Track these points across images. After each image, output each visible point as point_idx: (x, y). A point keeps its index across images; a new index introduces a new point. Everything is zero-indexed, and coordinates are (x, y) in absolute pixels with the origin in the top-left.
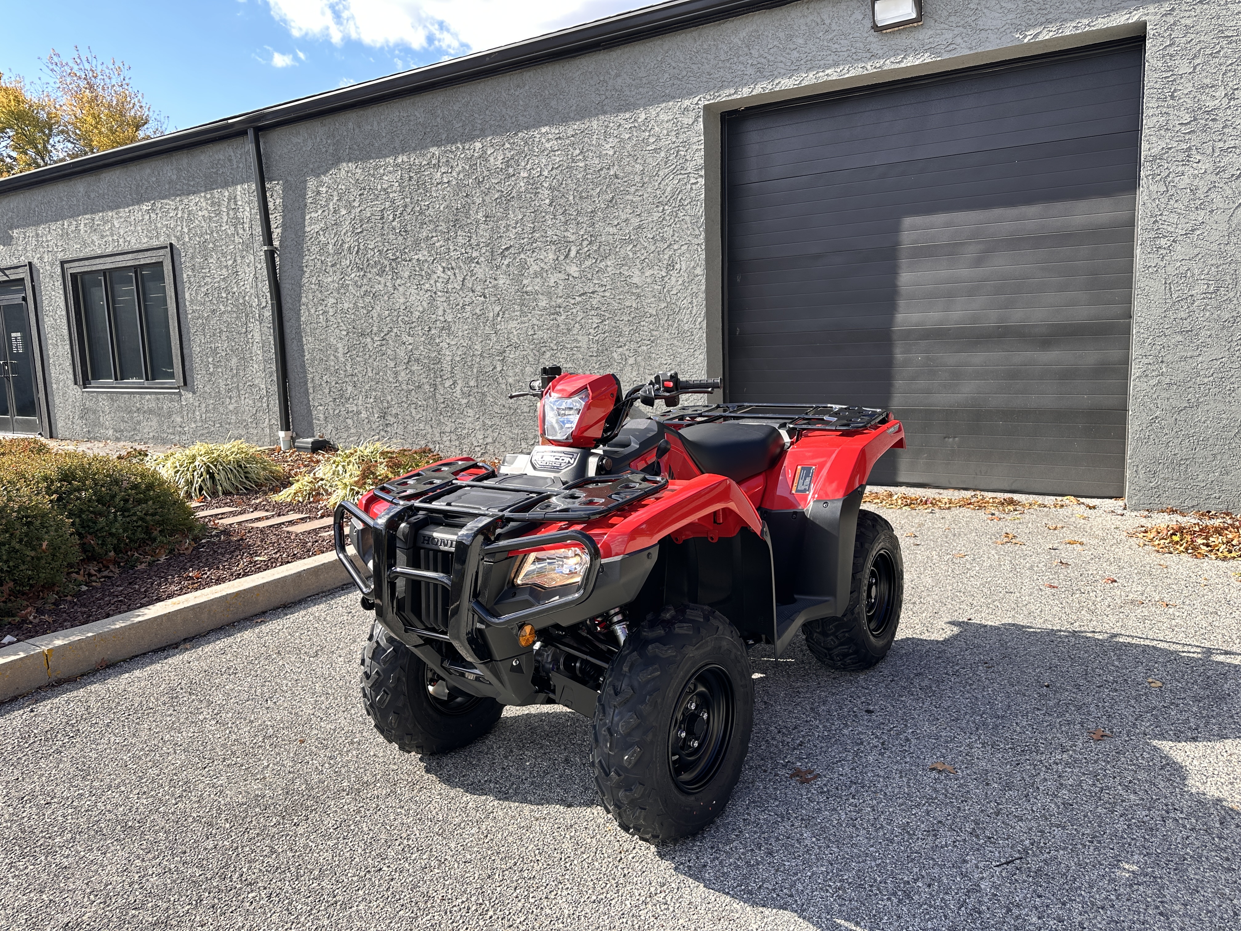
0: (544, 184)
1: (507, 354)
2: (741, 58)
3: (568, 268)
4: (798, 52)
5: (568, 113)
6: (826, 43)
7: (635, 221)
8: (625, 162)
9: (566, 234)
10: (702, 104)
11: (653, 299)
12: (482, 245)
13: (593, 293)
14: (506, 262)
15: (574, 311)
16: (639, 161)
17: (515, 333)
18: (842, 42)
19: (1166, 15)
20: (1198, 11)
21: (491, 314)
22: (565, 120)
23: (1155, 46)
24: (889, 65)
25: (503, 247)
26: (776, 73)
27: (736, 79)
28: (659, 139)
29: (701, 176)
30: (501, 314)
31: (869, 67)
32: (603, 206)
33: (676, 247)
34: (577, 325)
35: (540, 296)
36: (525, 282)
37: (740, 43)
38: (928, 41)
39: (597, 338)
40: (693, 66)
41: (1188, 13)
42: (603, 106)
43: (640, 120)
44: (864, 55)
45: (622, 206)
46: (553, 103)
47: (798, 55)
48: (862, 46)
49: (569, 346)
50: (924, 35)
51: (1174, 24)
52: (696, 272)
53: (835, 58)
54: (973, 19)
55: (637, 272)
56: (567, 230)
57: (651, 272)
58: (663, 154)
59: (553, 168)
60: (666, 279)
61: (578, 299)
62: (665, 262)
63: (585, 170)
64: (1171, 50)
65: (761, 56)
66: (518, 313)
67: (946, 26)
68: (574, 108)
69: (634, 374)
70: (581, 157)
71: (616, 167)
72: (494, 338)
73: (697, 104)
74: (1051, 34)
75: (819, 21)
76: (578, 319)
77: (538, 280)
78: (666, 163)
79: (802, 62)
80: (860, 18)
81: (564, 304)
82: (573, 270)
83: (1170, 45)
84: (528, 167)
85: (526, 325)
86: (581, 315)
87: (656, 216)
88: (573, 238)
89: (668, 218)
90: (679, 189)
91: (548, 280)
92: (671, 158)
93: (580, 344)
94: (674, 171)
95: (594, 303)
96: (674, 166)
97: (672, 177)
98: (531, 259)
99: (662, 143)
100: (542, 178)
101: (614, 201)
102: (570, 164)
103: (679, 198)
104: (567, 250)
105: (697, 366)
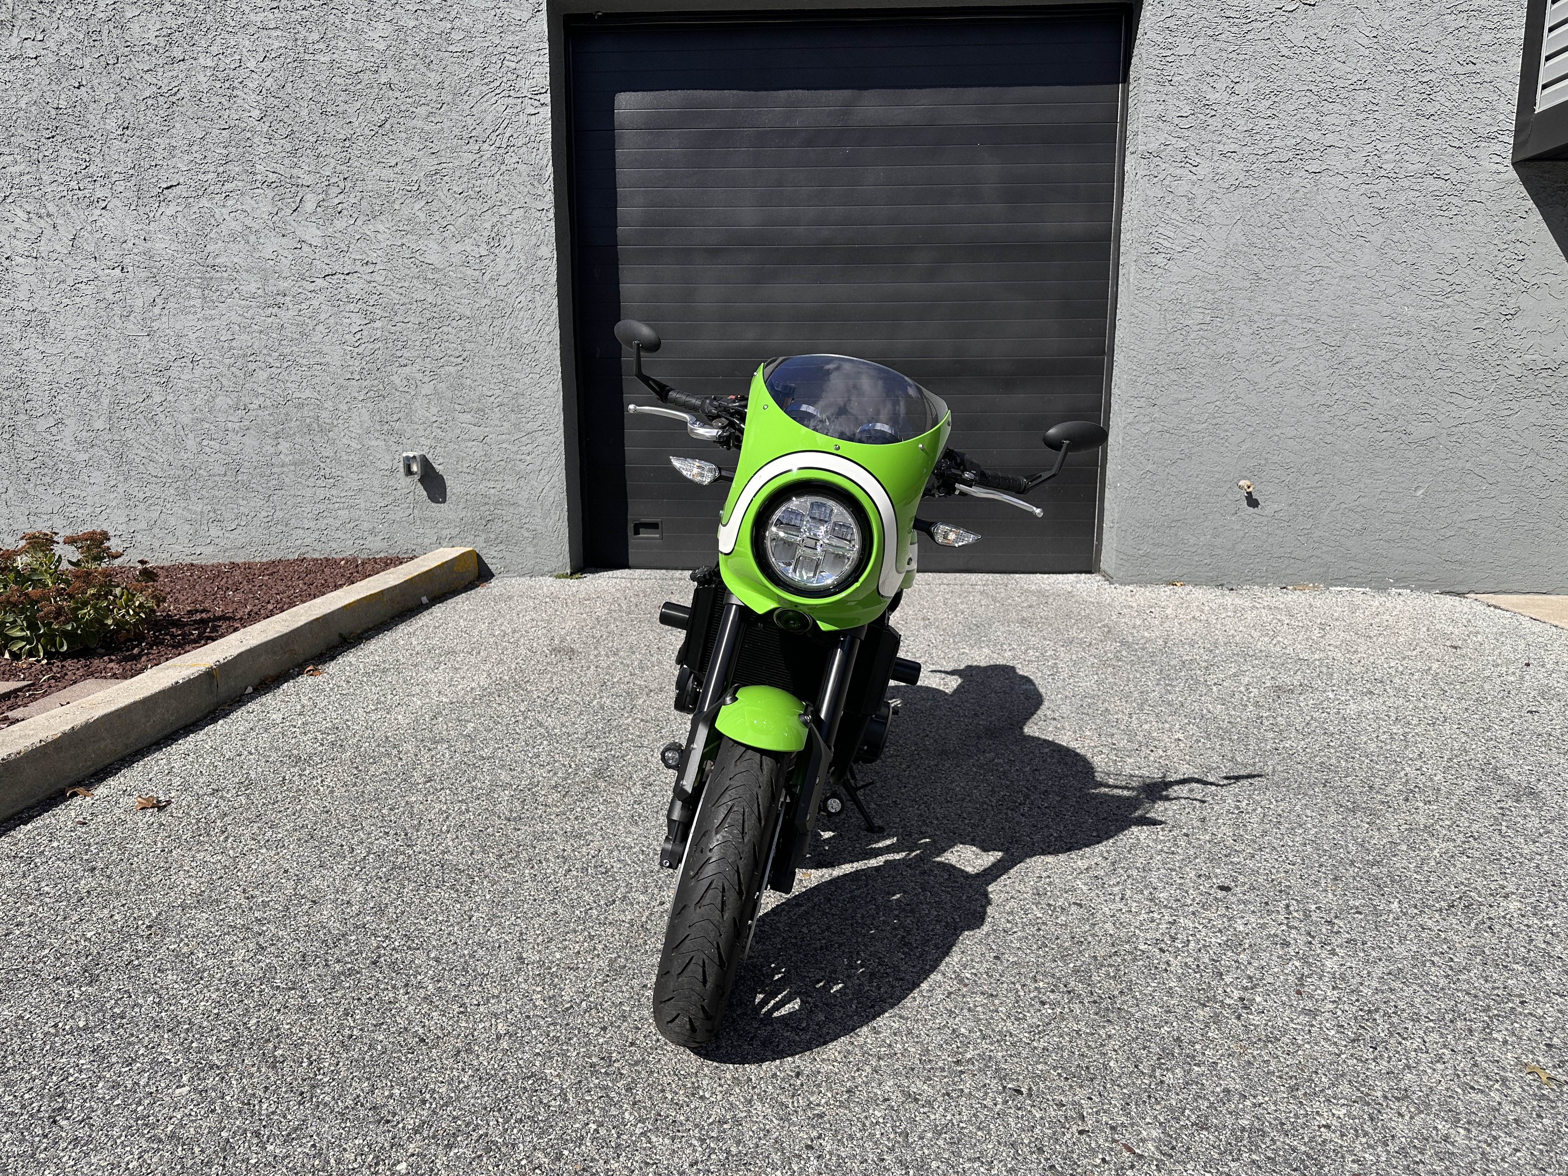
0: (248, 83)
1: (174, 373)
3: (299, 229)
7: (429, 163)
8: (407, 64)
9: (295, 172)
11: (465, 291)
14: (168, 212)
16: (433, 66)
17: (192, 336)
21: (139, 303)
25: (162, 185)
28: (469, 35)
29: (545, 104)
30: (160, 301)
32: (366, 132)
33: (503, 211)
34: (320, 327)
35: (244, 274)
36: (210, 248)
39: (360, 350)
45: (403, 135)
49: (304, 362)
52: (540, 254)
55: (433, 245)
56: (296, 166)
57: (459, 247)
58: (477, 61)
60: (487, 260)
61: (320, 283)
62: (486, 234)
63: (331, 69)
64: (1171, 24)
66: (196, 302)
69: (434, 410)
70: (322, 46)
71: (391, 72)
72: (145, 343)
76: (322, 317)
77: (239, 246)
78: (483, 76)
81: (295, 290)
82: (312, 233)
83: (1170, 17)
84: (214, 49)
85: (216, 323)
86: (327, 310)
87: (467, 158)
88: (308, 180)
89: (488, 164)
90: (506, 122)
91: (260, 247)
92: (492, 70)
93: (328, 359)
94: (497, 91)
95: (354, 290)
96: (497, 83)
97: (493, 100)
98: (224, 210)
99: (476, 44)
100: (243, 73)
101: (387, 126)
102: (301, 56)
103: (507, 135)
104: (298, 199)
105: (546, 401)
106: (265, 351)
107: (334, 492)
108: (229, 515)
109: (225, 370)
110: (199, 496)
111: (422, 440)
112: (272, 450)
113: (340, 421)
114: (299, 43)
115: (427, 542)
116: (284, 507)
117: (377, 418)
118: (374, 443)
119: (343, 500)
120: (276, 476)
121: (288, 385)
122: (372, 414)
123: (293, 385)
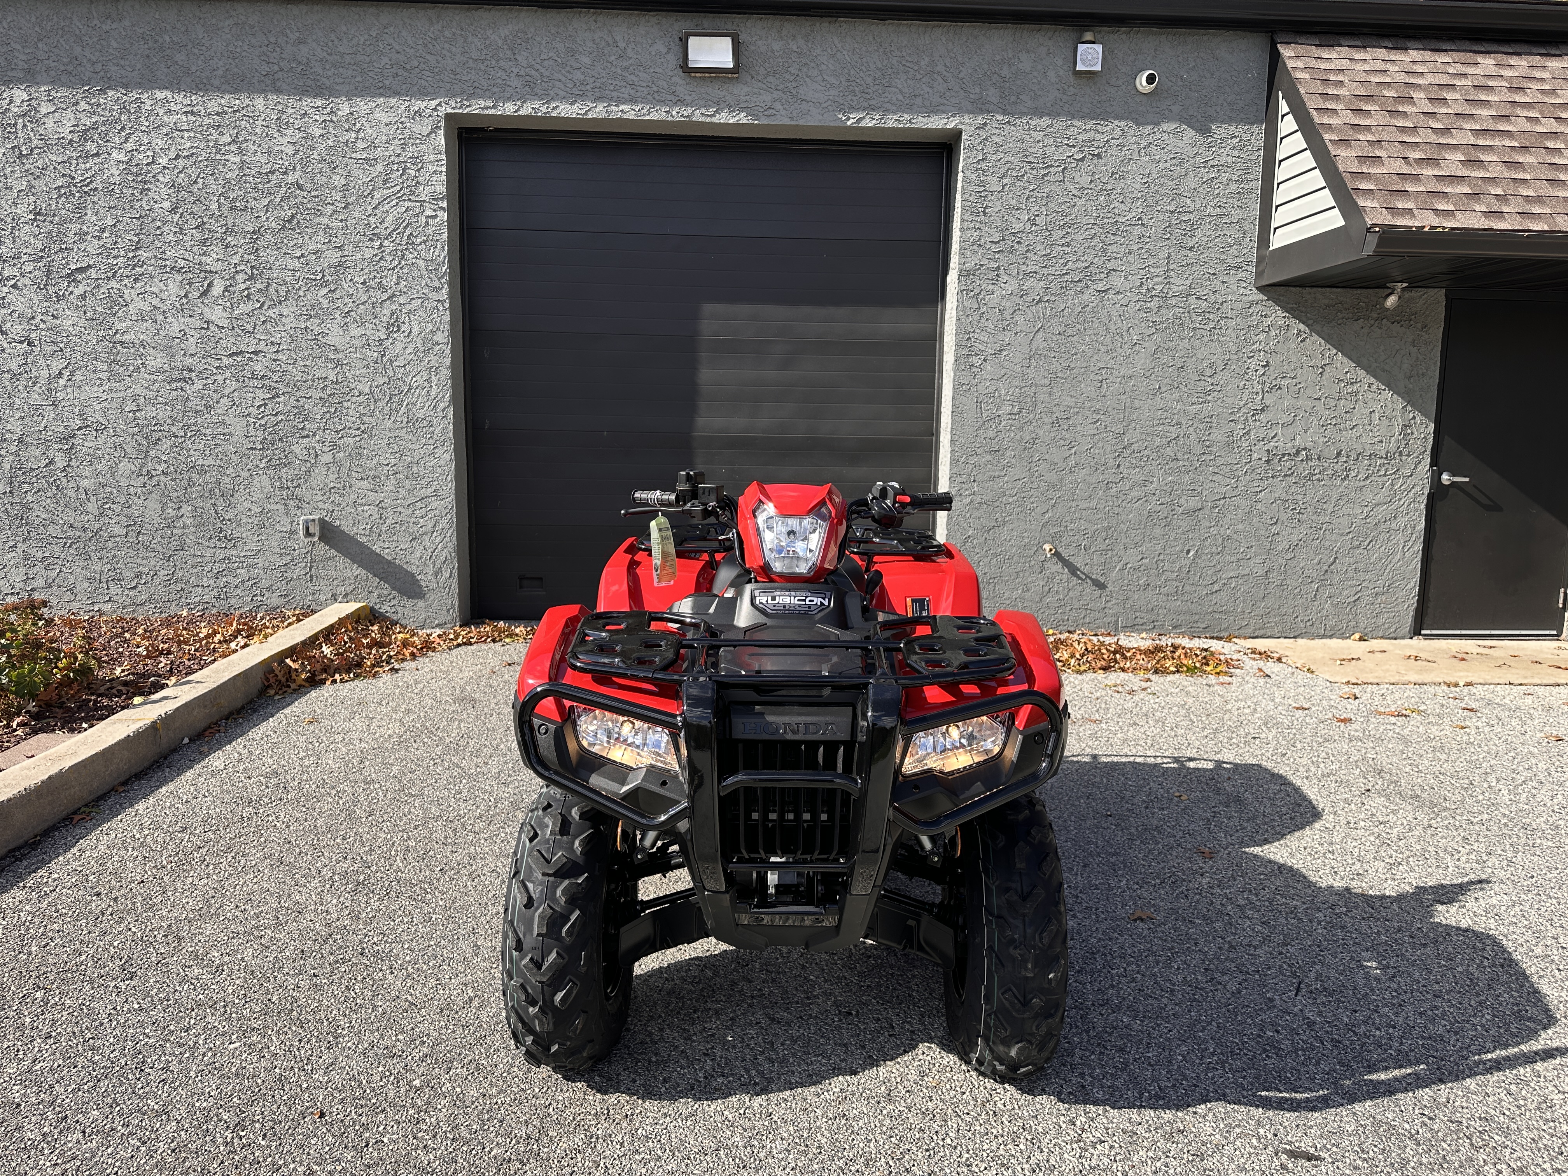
0: (160, 177)
1: (79, 440)
2: (502, 63)
3: (206, 311)
4: (583, 73)
5: (209, 79)
6: (619, 72)
7: (333, 256)
8: (315, 167)
9: (203, 259)
10: (442, 111)
11: (365, 371)
12: (25, 258)
13: (256, 353)
14: (79, 291)
15: (220, 378)
16: (338, 170)
17: (98, 407)
18: (640, 74)
19: (978, 128)
20: (1006, 131)
21: (45, 374)
22: (202, 86)
23: (969, 157)
24: (699, 116)
25: (74, 267)
26: (552, 93)
27: (495, 89)
28: (372, 146)
29: (442, 208)
30: (66, 374)
31: (674, 113)
32: (274, 225)
33: (402, 300)
34: (225, 400)
35: (151, 351)
36: (118, 326)
37: (500, 42)
38: (744, 98)
39: (263, 422)
40: (428, 57)
41: (997, 132)
42: (274, 81)
43: (340, 113)
44: (669, 97)
45: (310, 231)
46: (180, 57)
47: (582, 77)
48: (666, 86)
49: (208, 432)
50: (740, 90)
51: (986, 139)
52: (435, 338)
53: (632, 92)
54: (794, 85)
55: (336, 330)
56: (204, 254)
57: (361, 331)
58: (380, 168)
59: (177, 157)
60: (386, 344)
61: (226, 361)
62: (385, 319)
63: (242, 168)
64: (984, 165)
65: (531, 66)
66: (105, 376)
67: (764, 86)
68: (220, 72)
69: (332, 477)
70: (233, 148)
71: (298, 174)
72: (50, 413)
73: (435, 109)
74: (874, 122)
75: (611, 42)
76: (227, 391)
77: (148, 324)
78: (385, 181)
79: (588, 87)
80: (664, 50)
81: (200, 367)
82: (217, 315)
83: (983, 160)
84: (129, 146)
85: (122, 394)
86: (231, 385)
87: (368, 253)
88: (217, 267)
89: (389, 258)
90: (407, 221)
91: (167, 326)
92: (393, 176)
93: (231, 429)
94: (399, 195)
95: (258, 368)
96: (398, 188)
97: (394, 203)
98: (132, 291)
99: (379, 152)
100: (156, 168)
101: (295, 222)
102: (212, 155)
103: (407, 233)
104: (206, 284)
105: (439, 470)
106: (169, 421)
107: (234, 552)
108: (129, 574)
109: (129, 439)
110: (99, 555)
111: (321, 505)
112: (173, 513)
113: (242, 487)
114: (211, 144)
115: (323, 598)
116: (184, 566)
117: (277, 484)
118: (273, 507)
119: (242, 559)
120: (177, 537)
121: (192, 452)
122: (272, 480)
123: (197, 453)
